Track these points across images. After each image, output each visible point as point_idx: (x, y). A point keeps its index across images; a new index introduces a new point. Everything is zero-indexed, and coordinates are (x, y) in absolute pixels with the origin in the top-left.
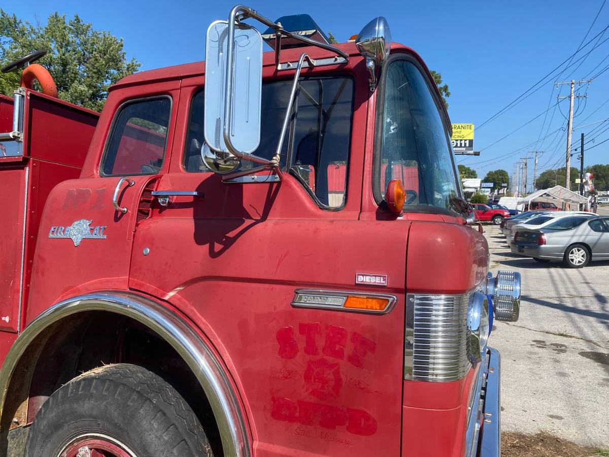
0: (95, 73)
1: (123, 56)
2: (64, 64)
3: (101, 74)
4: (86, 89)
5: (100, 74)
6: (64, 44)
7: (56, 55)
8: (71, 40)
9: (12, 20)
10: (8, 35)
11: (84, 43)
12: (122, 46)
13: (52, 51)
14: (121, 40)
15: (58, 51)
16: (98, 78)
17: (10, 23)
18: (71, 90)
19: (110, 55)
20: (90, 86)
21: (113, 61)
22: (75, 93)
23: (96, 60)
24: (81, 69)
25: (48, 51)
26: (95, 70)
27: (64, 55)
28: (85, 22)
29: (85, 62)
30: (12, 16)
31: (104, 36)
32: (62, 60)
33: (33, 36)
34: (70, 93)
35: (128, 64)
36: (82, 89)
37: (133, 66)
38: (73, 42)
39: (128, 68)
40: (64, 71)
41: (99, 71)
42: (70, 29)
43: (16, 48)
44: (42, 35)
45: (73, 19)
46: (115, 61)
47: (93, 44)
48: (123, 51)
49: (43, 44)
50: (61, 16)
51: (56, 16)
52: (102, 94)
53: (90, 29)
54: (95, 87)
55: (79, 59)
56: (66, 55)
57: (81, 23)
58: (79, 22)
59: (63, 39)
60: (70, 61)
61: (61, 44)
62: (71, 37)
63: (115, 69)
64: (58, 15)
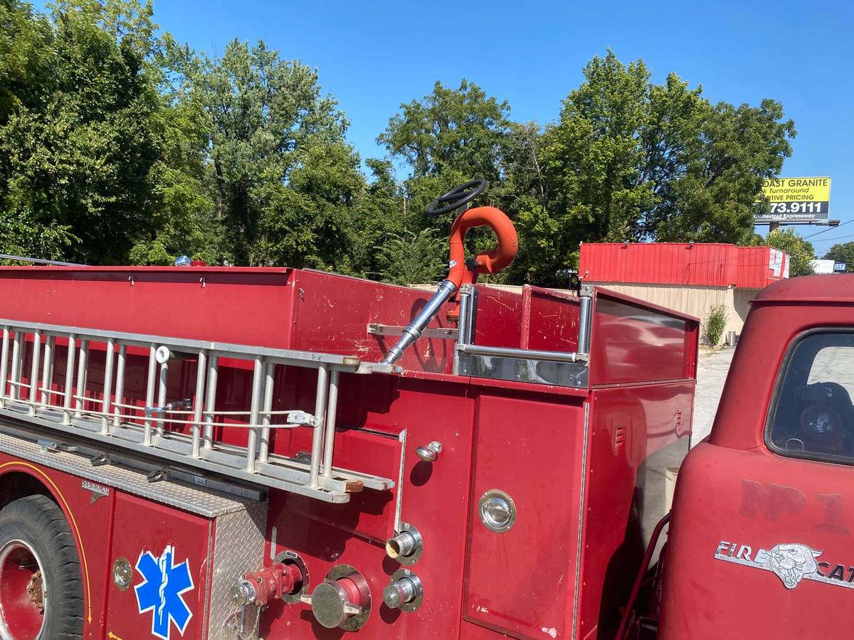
0: (282, 115)
1: (317, 91)
2: (246, 106)
3: (290, 117)
4: (272, 138)
5: (288, 117)
6: (247, 79)
7: (236, 94)
8: (254, 73)
9: (183, 51)
10: (178, 70)
11: (270, 77)
12: (316, 78)
13: (232, 89)
14: (316, 70)
15: (240, 89)
16: (286, 122)
17: (181, 55)
18: (253, 140)
19: (301, 91)
20: (275, 133)
21: (305, 98)
22: (258, 143)
23: (285, 98)
24: (266, 112)
25: (226, 89)
26: (283, 112)
27: (246, 93)
28: (271, 49)
29: (270, 101)
30: (184, 45)
31: (295, 66)
32: (244, 100)
33: (207, 69)
34: (252, 143)
35: (322, 101)
36: (267, 138)
37: (328, 104)
38: (257, 76)
39: (322, 108)
40: (244, 114)
41: (287, 112)
42: (253, 59)
43: (188, 86)
44: (219, 68)
45: (256, 46)
46: (307, 98)
47: (281, 78)
48: (317, 85)
49: (221, 81)
50: (242, 44)
51: (236, 43)
52: (289, 144)
53: (276, 57)
54: (280, 134)
55: (263, 98)
56: (248, 94)
57: (266, 50)
58: (263, 49)
59: (246, 73)
60: (253, 101)
61: (243, 79)
62: (254, 69)
63: (306, 109)
64: (238, 41)
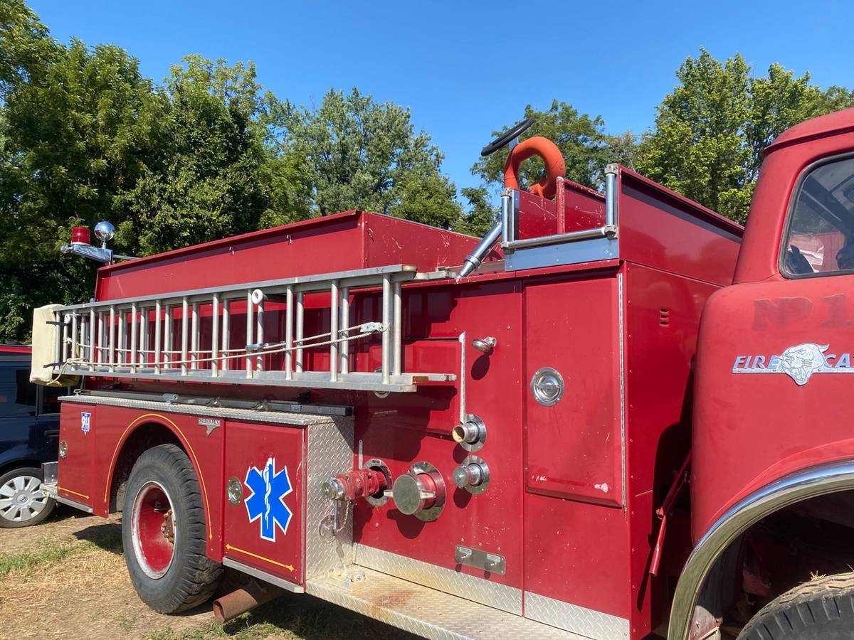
0: (379, 156)
1: (411, 129)
2: (344, 150)
3: (386, 157)
4: (371, 178)
5: (384, 157)
6: (344, 126)
7: (335, 141)
8: (351, 119)
9: (285, 107)
10: (281, 125)
11: (365, 121)
12: (409, 117)
13: (331, 136)
14: (408, 109)
15: (338, 135)
16: (383, 162)
17: (283, 111)
18: (353, 182)
19: (395, 131)
20: (373, 174)
21: (399, 137)
22: (358, 184)
23: (380, 139)
24: (363, 155)
25: (326, 137)
26: (380, 153)
27: (344, 139)
28: (364, 95)
29: (366, 144)
30: (285, 102)
31: (388, 108)
32: (342, 145)
33: (308, 121)
34: (352, 185)
35: (416, 138)
36: (366, 178)
37: (421, 140)
38: (353, 121)
39: (416, 145)
40: (343, 159)
41: (383, 153)
42: (349, 106)
43: (291, 139)
44: (318, 119)
45: (351, 93)
46: (401, 137)
47: (375, 121)
48: (410, 124)
49: (320, 130)
50: (337, 93)
51: (332, 93)
52: (387, 183)
53: (370, 102)
54: (378, 174)
55: (360, 143)
56: (346, 139)
57: (360, 97)
58: (358, 96)
59: (342, 120)
60: (351, 146)
61: (340, 126)
62: (350, 116)
63: (401, 148)
64: (334, 91)
